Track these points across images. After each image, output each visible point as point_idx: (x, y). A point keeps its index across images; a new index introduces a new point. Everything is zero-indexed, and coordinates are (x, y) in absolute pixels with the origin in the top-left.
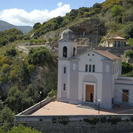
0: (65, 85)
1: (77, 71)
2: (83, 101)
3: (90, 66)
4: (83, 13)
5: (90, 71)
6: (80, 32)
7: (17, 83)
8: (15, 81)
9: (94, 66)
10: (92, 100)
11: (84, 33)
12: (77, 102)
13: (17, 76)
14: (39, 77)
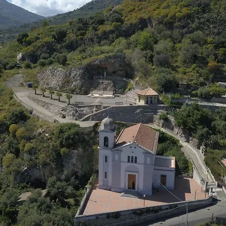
0: (106, 173)
1: (120, 161)
2: (125, 189)
3: (132, 157)
4: (97, 27)
5: (132, 161)
6: (99, 70)
7: (48, 168)
8: (45, 166)
9: (136, 158)
10: (134, 188)
11: (105, 73)
12: (119, 190)
13: (48, 160)
14: (74, 161)
